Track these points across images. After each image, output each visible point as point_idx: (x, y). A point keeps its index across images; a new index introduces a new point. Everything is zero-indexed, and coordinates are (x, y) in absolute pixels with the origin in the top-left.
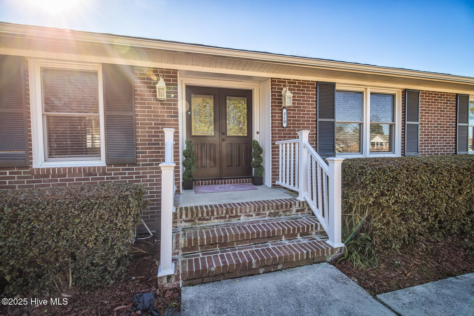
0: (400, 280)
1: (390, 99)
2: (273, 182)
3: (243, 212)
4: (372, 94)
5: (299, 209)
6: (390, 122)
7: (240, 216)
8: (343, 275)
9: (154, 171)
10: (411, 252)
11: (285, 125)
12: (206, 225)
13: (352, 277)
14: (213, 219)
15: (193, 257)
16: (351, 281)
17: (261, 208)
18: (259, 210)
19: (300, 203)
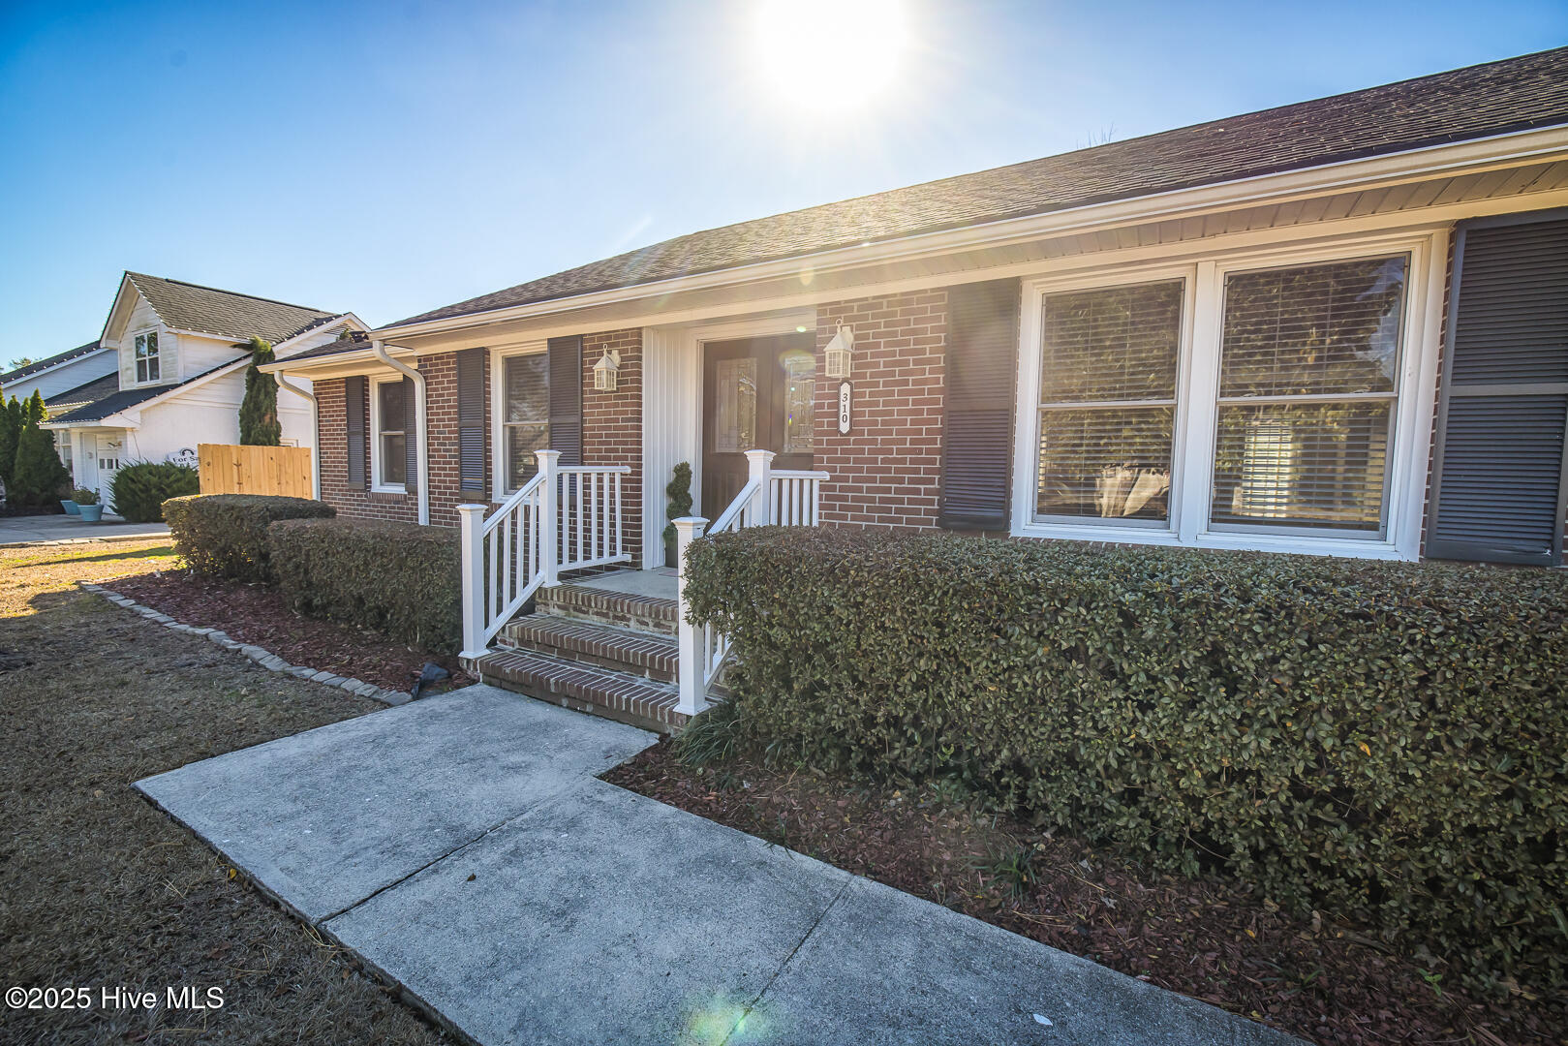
3: (633, 613)
7: (629, 619)
8: (636, 753)
11: (845, 427)
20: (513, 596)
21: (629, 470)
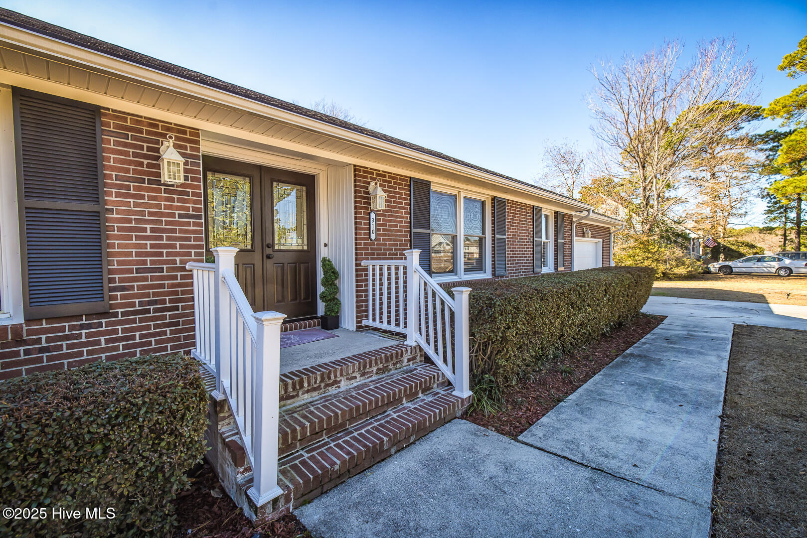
0: (527, 416)
1: (479, 205)
2: (358, 322)
3: (344, 374)
4: (465, 198)
5: (410, 357)
6: (480, 235)
7: (340, 381)
8: (480, 427)
9: (152, 323)
10: (525, 385)
11: (373, 236)
12: (291, 406)
13: (489, 427)
14: (302, 394)
15: (297, 459)
16: (490, 431)
17: (368, 364)
18: (365, 367)
19: (411, 349)
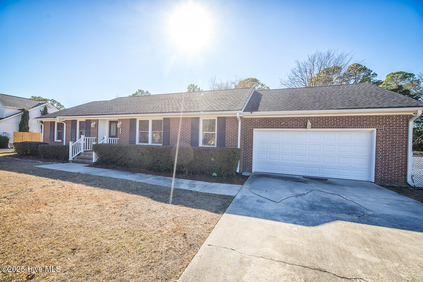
6: (161, 131)
11: (120, 133)
20: (77, 153)
21: (96, 138)
